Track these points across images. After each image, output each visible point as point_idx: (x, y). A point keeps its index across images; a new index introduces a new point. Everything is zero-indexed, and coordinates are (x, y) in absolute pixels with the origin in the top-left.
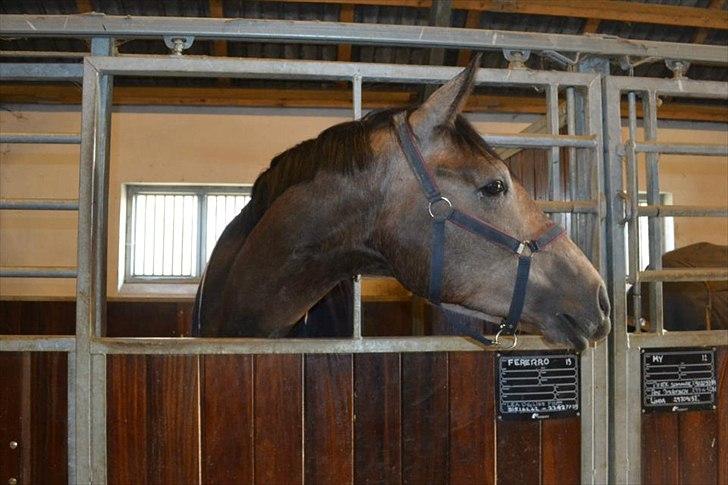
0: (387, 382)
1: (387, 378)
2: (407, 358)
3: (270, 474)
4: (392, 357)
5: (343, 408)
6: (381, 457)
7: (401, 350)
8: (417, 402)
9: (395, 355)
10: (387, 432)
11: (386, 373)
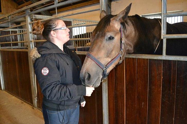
0: (172, 69)
1: (172, 68)
2: (179, 62)
3: (140, 88)
4: (175, 61)
5: (159, 75)
6: (169, 90)
7: (177, 60)
8: (182, 76)
9: (176, 61)
10: (172, 83)
11: (172, 66)
